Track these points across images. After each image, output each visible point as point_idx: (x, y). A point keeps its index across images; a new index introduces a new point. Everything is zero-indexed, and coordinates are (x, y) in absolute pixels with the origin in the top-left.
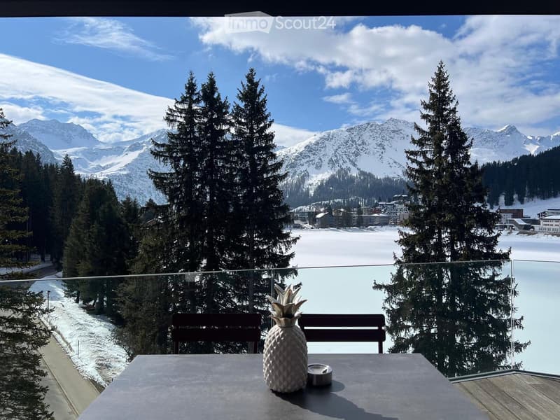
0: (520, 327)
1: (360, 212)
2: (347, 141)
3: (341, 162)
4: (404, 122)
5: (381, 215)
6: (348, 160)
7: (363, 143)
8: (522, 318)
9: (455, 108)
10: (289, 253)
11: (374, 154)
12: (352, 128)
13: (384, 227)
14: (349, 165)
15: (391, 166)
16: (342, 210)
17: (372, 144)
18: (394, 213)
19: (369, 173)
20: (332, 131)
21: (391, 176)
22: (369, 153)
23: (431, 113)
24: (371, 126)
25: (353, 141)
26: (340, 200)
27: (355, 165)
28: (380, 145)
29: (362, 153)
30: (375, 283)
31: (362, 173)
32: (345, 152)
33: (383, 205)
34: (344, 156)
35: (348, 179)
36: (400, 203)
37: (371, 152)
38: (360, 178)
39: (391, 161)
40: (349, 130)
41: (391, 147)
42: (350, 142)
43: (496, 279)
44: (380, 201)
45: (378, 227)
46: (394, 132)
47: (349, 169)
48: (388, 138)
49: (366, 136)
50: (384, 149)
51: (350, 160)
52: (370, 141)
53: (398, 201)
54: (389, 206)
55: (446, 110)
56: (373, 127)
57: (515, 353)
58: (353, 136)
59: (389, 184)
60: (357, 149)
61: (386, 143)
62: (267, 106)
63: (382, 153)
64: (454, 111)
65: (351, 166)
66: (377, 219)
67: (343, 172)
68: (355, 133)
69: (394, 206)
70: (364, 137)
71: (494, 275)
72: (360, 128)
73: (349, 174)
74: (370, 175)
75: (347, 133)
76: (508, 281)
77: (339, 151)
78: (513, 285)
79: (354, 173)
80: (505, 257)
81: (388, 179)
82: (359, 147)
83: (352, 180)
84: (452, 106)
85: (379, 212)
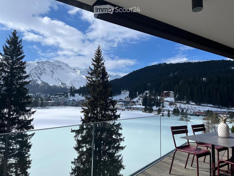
0: (123, 141)
1: (42, 100)
2: (37, 68)
3: (33, 77)
4: (63, 63)
5: (52, 101)
6: (36, 76)
7: (44, 69)
8: (124, 138)
9: (104, 63)
10: (30, 119)
11: (49, 74)
12: (39, 62)
13: (53, 107)
14: (37, 78)
15: (56, 81)
16: (34, 99)
17: (48, 70)
18: (57, 101)
19: (46, 83)
20: (29, 62)
21: (56, 85)
22: (47, 74)
23: (95, 63)
24: (48, 63)
25: (39, 68)
26: (32, 94)
27: (40, 79)
28: (52, 71)
29: (44, 74)
30: (72, 130)
31: (43, 82)
32: (35, 72)
33: (52, 97)
34: (35, 74)
35: (36, 84)
36: (60, 97)
37: (48, 74)
38: (42, 85)
39: (56, 78)
40: (38, 63)
41: (56, 72)
42: (38, 68)
43: (115, 124)
44: (51, 95)
45: (50, 107)
46: (58, 66)
47: (37, 80)
48: (55, 69)
49: (45, 66)
50: (53, 73)
51: (37, 76)
52: (47, 69)
53: (59, 96)
54: (55, 98)
55: (100, 63)
56: (49, 63)
57: (121, 150)
58: (39, 65)
59: (55, 88)
60: (41, 71)
61: (54, 71)
62: (23, 49)
63: (53, 75)
64: (103, 64)
65: (38, 79)
66: (50, 103)
67: (34, 81)
68: (40, 65)
69: (58, 98)
70: (45, 67)
71: (114, 123)
72: (43, 62)
73: (37, 82)
74: (47, 84)
75: (37, 64)
76: (119, 124)
77: (32, 72)
78: (121, 126)
79: (39, 82)
80: (119, 116)
81: (55, 86)
82: (42, 71)
83: (38, 85)
84: (102, 62)
85: (51, 100)
